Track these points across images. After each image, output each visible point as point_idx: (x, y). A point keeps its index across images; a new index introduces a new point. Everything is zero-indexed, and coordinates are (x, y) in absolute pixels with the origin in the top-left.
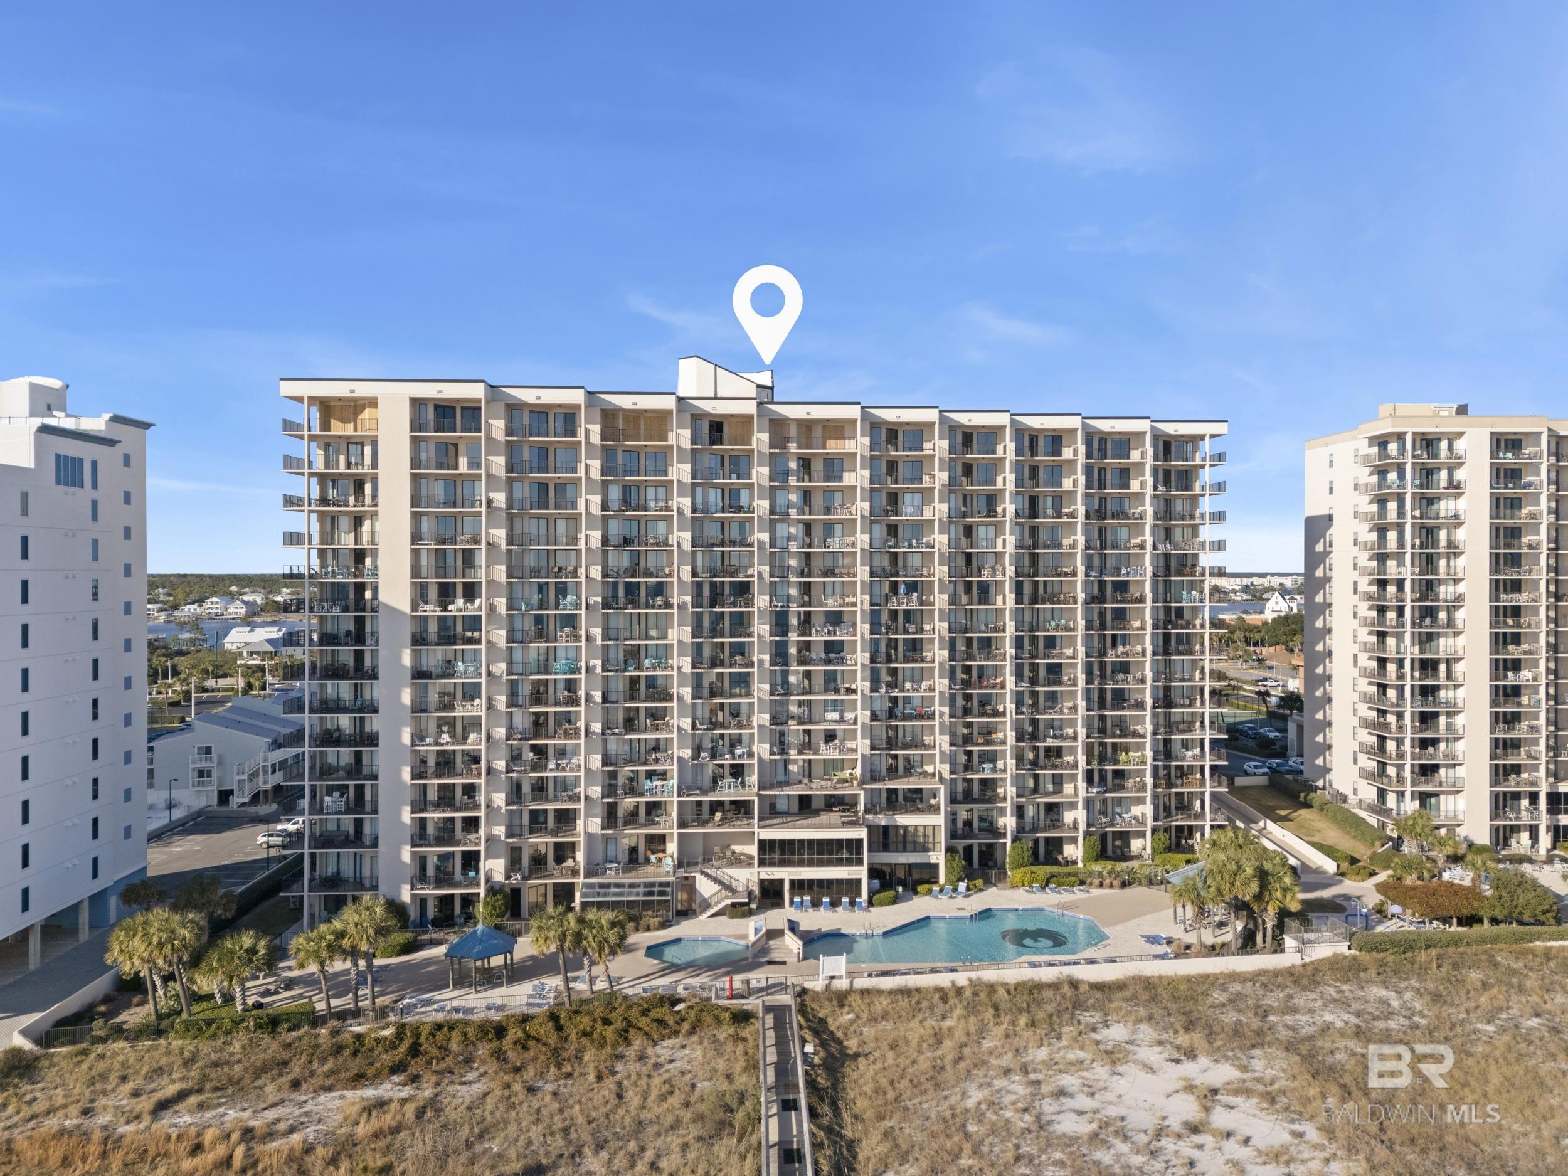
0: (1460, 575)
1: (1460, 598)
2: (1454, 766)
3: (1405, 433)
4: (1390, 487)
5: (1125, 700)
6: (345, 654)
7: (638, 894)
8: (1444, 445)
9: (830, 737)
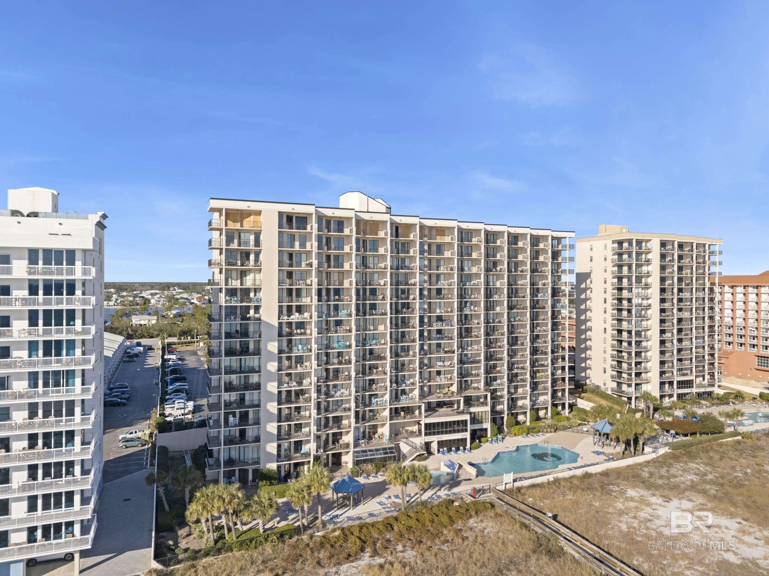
0: (649, 296)
1: (650, 305)
2: (647, 372)
3: (633, 239)
4: (625, 261)
5: (537, 351)
6: (236, 342)
7: (381, 454)
8: (644, 244)
9: (439, 373)
